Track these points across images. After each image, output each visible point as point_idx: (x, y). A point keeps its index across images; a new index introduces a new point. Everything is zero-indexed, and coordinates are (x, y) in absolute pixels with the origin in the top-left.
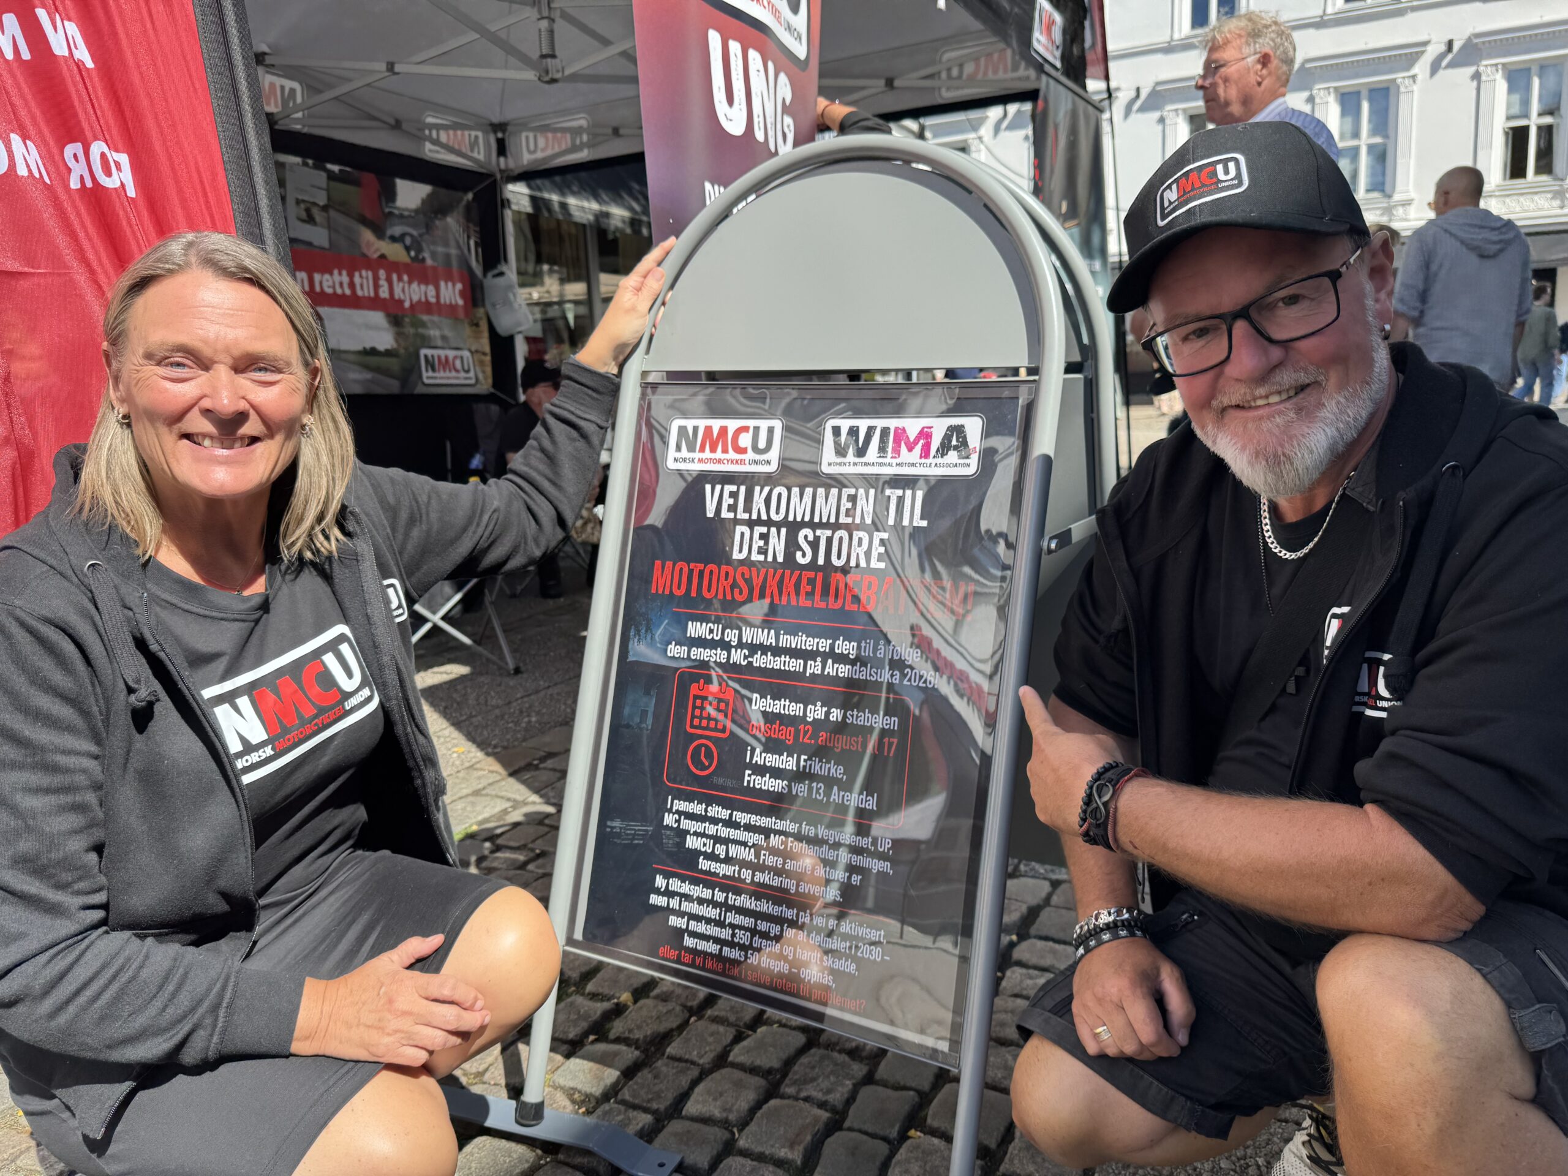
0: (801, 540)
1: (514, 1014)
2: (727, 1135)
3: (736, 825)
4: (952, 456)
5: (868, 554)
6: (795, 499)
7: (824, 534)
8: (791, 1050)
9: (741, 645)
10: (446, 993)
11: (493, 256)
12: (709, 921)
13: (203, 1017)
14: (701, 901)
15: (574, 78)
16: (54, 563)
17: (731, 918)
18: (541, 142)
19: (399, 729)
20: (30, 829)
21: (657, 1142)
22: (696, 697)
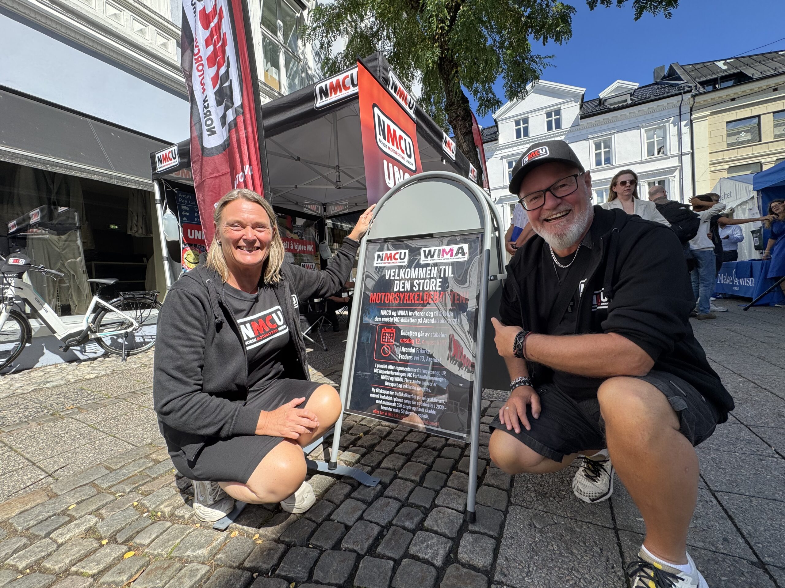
0: (415, 283)
1: (328, 423)
2: (395, 473)
3: (396, 371)
4: (460, 255)
5: (435, 286)
6: (413, 272)
7: (422, 281)
8: (414, 448)
9: (397, 316)
10: (306, 414)
11: (322, 238)
12: (389, 401)
13: (228, 419)
14: (386, 395)
15: (345, 188)
16: (197, 280)
17: (395, 399)
18: (336, 208)
19: (294, 339)
20: (182, 358)
21: (373, 475)
22: (383, 333)
